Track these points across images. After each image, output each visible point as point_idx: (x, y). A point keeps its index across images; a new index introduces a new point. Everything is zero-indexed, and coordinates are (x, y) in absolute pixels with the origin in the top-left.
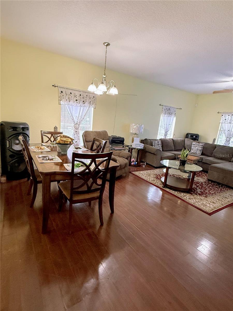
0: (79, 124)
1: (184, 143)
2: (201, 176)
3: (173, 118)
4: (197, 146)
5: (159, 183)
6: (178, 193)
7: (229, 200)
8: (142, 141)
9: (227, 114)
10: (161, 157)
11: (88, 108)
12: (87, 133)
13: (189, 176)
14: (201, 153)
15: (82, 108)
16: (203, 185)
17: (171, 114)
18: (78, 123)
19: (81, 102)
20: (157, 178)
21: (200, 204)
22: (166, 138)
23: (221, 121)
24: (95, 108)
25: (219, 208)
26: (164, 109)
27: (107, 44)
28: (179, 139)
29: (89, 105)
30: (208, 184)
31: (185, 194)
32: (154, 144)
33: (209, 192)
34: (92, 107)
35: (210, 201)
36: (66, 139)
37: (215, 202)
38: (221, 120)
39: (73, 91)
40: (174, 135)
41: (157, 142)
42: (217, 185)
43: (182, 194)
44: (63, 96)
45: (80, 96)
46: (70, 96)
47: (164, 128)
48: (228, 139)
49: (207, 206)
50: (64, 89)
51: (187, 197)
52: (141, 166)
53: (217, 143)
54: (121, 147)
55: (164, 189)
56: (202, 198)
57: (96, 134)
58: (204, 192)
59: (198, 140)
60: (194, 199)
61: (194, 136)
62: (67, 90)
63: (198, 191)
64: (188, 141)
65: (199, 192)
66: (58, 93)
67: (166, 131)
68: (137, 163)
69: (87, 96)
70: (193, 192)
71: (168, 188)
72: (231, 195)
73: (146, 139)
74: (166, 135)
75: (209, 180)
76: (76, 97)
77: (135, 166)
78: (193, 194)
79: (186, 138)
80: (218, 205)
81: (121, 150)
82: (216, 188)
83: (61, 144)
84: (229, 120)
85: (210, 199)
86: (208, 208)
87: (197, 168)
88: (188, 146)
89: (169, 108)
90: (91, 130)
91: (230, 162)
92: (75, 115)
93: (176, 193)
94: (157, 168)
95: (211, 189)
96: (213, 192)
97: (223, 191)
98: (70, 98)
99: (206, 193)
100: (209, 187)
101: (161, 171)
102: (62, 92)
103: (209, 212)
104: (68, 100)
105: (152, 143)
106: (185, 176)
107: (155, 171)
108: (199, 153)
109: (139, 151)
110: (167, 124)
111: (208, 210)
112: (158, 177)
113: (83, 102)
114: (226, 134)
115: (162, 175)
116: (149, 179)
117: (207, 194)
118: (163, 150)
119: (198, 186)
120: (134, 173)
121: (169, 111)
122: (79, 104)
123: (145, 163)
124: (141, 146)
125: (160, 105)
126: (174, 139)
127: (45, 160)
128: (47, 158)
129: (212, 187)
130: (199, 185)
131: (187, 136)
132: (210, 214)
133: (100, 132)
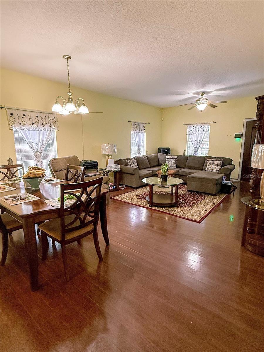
0: (40, 152)
1: (157, 158)
2: (180, 189)
3: (143, 134)
4: (171, 159)
5: (144, 203)
6: (166, 209)
7: (210, 205)
8: (116, 162)
9: (191, 125)
10: (140, 176)
11: (48, 131)
12: (54, 161)
13: (172, 191)
14: (176, 166)
15: (41, 132)
16: (185, 197)
17: (140, 129)
18: (38, 151)
19: (40, 125)
20: (140, 199)
21: (188, 215)
22: (140, 156)
23: (187, 133)
24: (58, 131)
25: (205, 215)
26: (133, 125)
27: (68, 57)
28: (152, 155)
29: (50, 127)
30: (189, 195)
31: (172, 209)
32: (129, 164)
33: (193, 202)
34: (54, 129)
35: (196, 210)
36: (37, 171)
37: (200, 210)
38: (188, 131)
39: (27, 112)
40: (147, 151)
41: (132, 161)
42: (197, 194)
43: (170, 209)
44: (14, 119)
45: (36, 118)
46: (23, 119)
47: (136, 145)
48: (196, 149)
49: (195, 216)
50: (14, 111)
51: (174, 211)
52: (120, 189)
53: (187, 154)
54: (95, 172)
55: (152, 208)
56: (188, 209)
57: (65, 161)
58: (188, 203)
59: (170, 154)
60: (181, 212)
61: (166, 150)
62: (18, 112)
63: (182, 203)
64: (161, 156)
65: (184, 204)
66: (7, 116)
67: (138, 148)
68: (115, 187)
69: (45, 117)
70: (179, 205)
71: (155, 206)
72: (210, 201)
73: (120, 160)
74: (139, 153)
75: (189, 191)
76: (32, 120)
77: (113, 190)
78: (179, 207)
79: (158, 153)
80: (203, 212)
81: (96, 176)
82: (196, 197)
83: (31, 178)
84: (194, 131)
85: (195, 208)
86: (196, 217)
87: (179, 181)
88: (162, 161)
89: (138, 124)
90: (57, 157)
91: (202, 170)
92: (34, 141)
93: (164, 210)
94: (137, 188)
95: (193, 199)
96: (195, 201)
97: (203, 198)
98: (24, 121)
99: (190, 203)
100: (191, 197)
101: (142, 191)
102: (12, 114)
103: (198, 220)
104: (22, 124)
105: (127, 163)
106: (168, 191)
107: (136, 192)
108: (174, 166)
109: (115, 173)
110: (139, 141)
111: (196, 219)
112: (141, 197)
113: (42, 124)
114: (194, 145)
115: (144, 195)
116: (133, 201)
117: (191, 205)
118: (139, 169)
119: (181, 199)
120: (115, 198)
121: (138, 127)
122: (36, 128)
123: (124, 185)
124: (117, 168)
125: (129, 121)
126: (148, 155)
127: (17, 201)
128: (19, 198)
129: (193, 197)
130: (181, 197)
131: (159, 151)
132: (199, 222)
133: (69, 158)
